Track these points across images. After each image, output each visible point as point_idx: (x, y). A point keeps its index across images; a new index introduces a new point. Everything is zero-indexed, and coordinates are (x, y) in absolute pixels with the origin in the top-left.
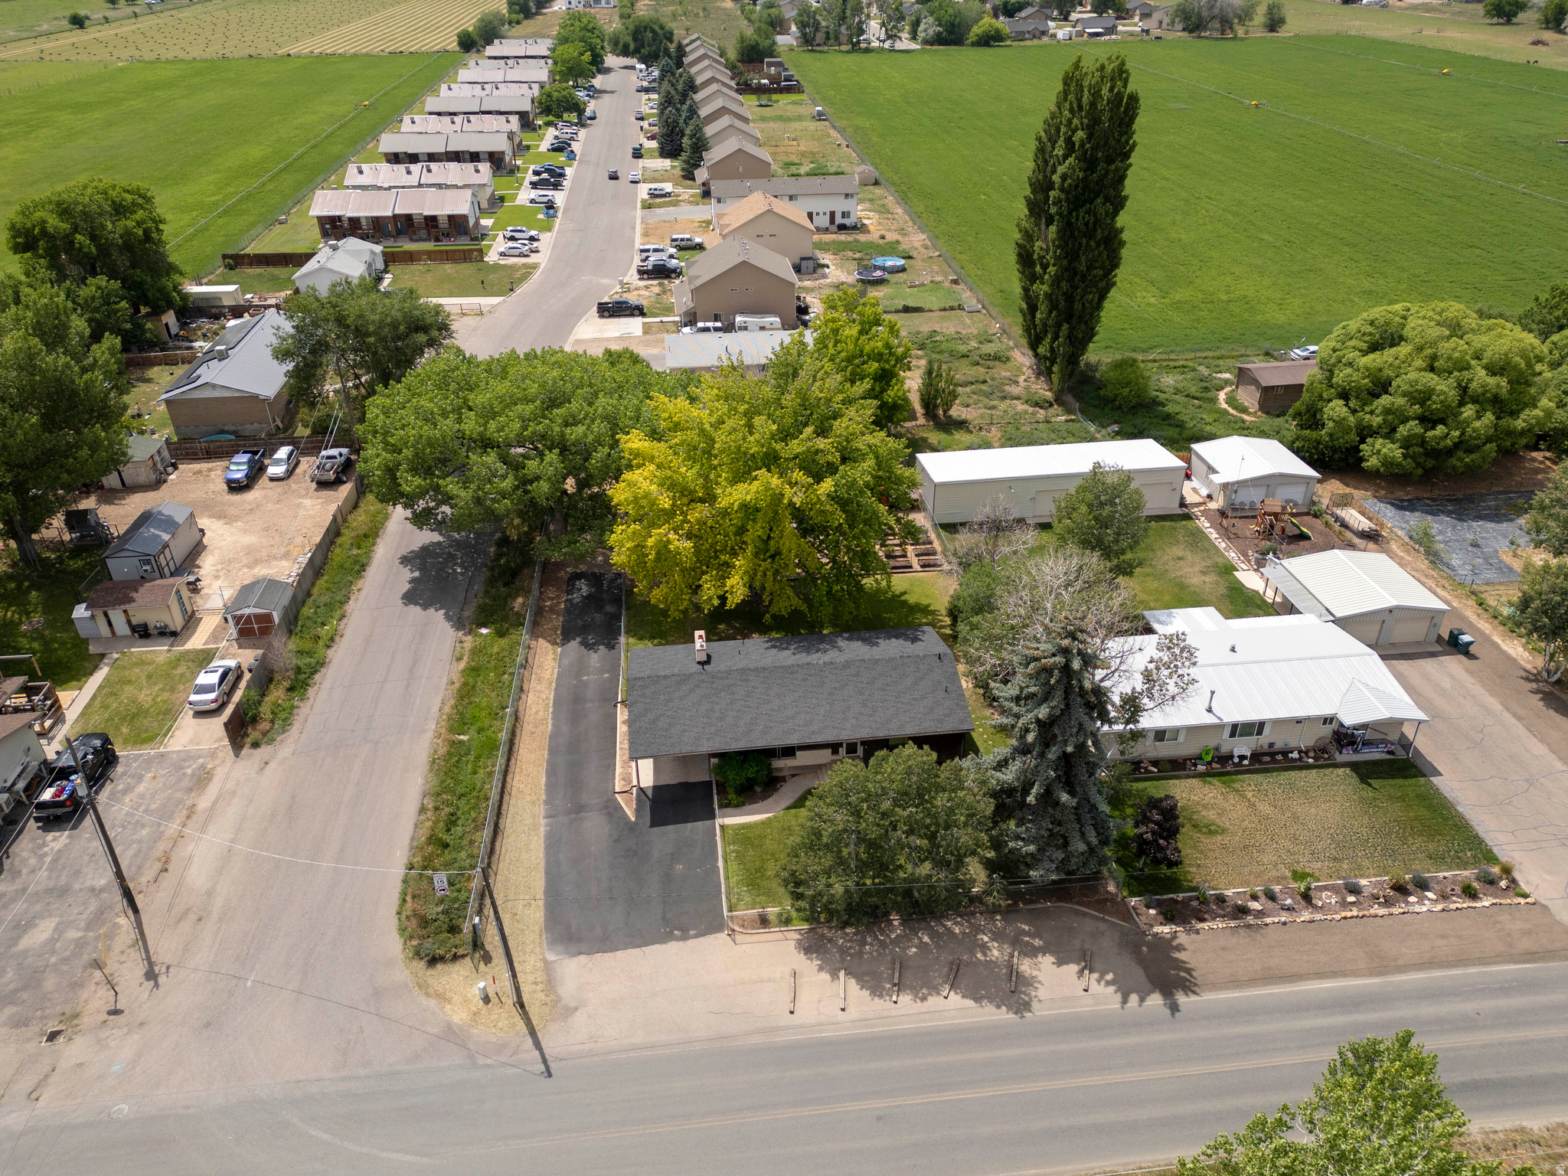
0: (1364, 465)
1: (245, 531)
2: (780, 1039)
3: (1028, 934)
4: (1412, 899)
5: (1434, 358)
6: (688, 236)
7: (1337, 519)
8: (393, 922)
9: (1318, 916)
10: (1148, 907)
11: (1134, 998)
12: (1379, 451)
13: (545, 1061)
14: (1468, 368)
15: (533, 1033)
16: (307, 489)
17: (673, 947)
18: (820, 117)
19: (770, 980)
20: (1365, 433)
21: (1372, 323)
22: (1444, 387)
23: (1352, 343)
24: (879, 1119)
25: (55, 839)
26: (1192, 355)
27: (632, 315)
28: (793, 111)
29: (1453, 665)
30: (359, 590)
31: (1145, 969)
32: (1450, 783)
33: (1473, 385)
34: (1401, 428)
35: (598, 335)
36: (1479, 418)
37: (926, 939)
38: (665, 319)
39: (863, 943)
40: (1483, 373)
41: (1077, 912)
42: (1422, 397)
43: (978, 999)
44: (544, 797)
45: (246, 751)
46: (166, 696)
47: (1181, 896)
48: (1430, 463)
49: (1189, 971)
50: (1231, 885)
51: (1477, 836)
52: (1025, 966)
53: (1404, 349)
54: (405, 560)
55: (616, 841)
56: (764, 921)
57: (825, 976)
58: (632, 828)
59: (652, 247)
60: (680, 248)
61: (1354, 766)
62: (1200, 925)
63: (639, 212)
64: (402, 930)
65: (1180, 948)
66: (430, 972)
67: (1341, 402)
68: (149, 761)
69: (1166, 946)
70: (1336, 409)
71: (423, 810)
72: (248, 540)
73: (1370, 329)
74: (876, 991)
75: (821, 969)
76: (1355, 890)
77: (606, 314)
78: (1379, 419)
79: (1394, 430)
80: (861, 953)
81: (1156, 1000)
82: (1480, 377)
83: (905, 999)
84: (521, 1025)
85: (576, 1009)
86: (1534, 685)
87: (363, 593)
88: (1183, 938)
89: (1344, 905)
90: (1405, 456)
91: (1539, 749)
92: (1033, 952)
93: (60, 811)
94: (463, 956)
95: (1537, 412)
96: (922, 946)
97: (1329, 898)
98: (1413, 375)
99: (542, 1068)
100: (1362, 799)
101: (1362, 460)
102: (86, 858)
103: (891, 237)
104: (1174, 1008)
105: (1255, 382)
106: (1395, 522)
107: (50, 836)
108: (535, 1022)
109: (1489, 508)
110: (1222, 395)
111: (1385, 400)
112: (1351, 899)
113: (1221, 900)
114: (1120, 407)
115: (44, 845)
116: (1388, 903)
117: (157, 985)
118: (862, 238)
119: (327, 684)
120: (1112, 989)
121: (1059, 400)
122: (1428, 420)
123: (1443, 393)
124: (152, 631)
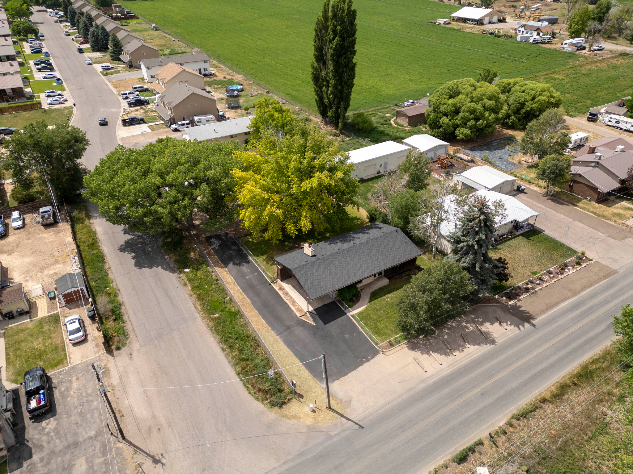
0: (458, 138)
1: (23, 256)
2: (430, 382)
3: (475, 318)
4: (566, 270)
5: (472, 98)
6: (140, 86)
7: (458, 158)
8: (250, 398)
9: (548, 284)
10: (502, 297)
11: (521, 326)
12: (462, 132)
13: (356, 424)
14: (482, 100)
15: (342, 416)
16: (40, 230)
17: (366, 365)
18: (155, 29)
19: (409, 364)
20: (455, 127)
21: (448, 89)
22: (479, 107)
23: (443, 96)
24: (482, 394)
25: (48, 424)
27: (140, 123)
28: (139, 27)
29: (521, 195)
30: (109, 268)
31: (516, 316)
32: (548, 232)
33: (487, 105)
34: (468, 123)
35: (130, 135)
36: (490, 115)
37: (447, 331)
38: (157, 123)
39: (429, 340)
40: (487, 100)
41: (484, 306)
42: (473, 111)
43: (479, 344)
44: (270, 328)
45: (115, 353)
46: (48, 342)
47: (508, 290)
48: (477, 134)
49: (528, 313)
50: (518, 282)
51: (567, 247)
52: (483, 328)
53: (462, 96)
54: (122, 249)
55: (314, 334)
56: (391, 345)
57: (425, 356)
58: (317, 327)
59: (128, 92)
60: (140, 91)
61: (521, 235)
62: (520, 298)
63: (103, 78)
64: (257, 399)
65: (520, 307)
66: (282, 410)
67: (445, 117)
68: (68, 372)
69: (515, 307)
70: (445, 120)
71: (223, 350)
72: (28, 260)
73: (448, 91)
74: (446, 354)
75: (422, 354)
76: (550, 273)
77: (127, 124)
78: (460, 121)
79: (466, 124)
80: (431, 344)
81: (527, 325)
82: (488, 103)
83: (456, 353)
84: (336, 415)
85: (350, 401)
86: (547, 198)
87: (113, 269)
88: (519, 304)
89: (551, 278)
90: (471, 132)
91: (562, 216)
92: (482, 323)
93: (43, 410)
94: (291, 399)
95: (503, 111)
96: (447, 334)
97: (545, 278)
98: (469, 105)
99: (358, 426)
100: (532, 244)
101: (456, 136)
102: (75, 426)
103: (228, 77)
104: (534, 325)
107: (44, 424)
108: (340, 412)
110: (392, 122)
111: (461, 114)
112: (552, 276)
113: (519, 288)
115: (44, 429)
116: (561, 274)
117: (163, 464)
118: (215, 78)
119: (130, 313)
120: (513, 326)
122: (477, 119)
123: (479, 109)
124: (15, 314)
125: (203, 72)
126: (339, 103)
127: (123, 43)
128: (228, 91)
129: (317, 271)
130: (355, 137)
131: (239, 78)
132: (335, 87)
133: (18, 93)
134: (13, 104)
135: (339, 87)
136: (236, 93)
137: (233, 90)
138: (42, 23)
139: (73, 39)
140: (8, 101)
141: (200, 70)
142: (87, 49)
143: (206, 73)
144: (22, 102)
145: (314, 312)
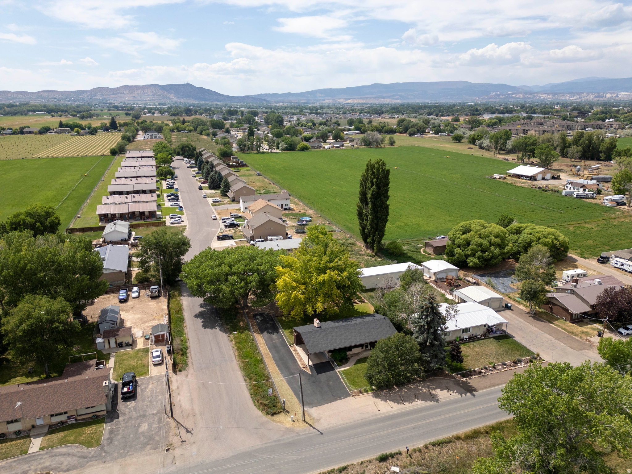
0: (469, 265)
1: (135, 314)
2: (379, 416)
3: (431, 385)
4: (519, 365)
5: (480, 234)
6: (236, 214)
7: (466, 280)
8: (255, 408)
9: (499, 371)
10: (458, 375)
11: (463, 395)
12: (472, 261)
13: (319, 431)
14: (489, 237)
15: (311, 426)
16: (148, 300)
17: (339, 402)
18: (259, 175)
19: (369, 405)
20: (467, 256)
21: (462, 227)
22: (485, 242)
23: (458, 232)
24: (414, 428)
25: (130, 404)
26: (409, 240)
27: (229, 239)
28: (247, 173)
29: (508, 312)
30: (186, 326)
31: (463, 388)
32: (517, 338)
33: (492, 241)
34: (477, 254)
35: (221, 246)
36: (495, 250)
37: (405, 390)
38: (241, 240)
39: (390, 394)
40: (494, 238)
41: (441, 379)
42: (480, 245)
43: (425, 401)
44: (280, 372)
45: (178, 373)
46: (140, 362)
47: (465, 372)
48: (486, 263)
49: (474, 387)
50: (475, 367)
51: (528, 349)
52: (433, 392)
53: (472, 233)
54: (197, 316)
55: (309, 379)
56: (361, 392)
57: (383, 402)
58: (312, 376)
59: (226, 218)
60: (235, 218)
61: (494, 338)
62: (472, 377)
63: (212, 207)
64: (259, 409)
65: (469, 383)
66: (273, 417)
67: (459, 248)
68: (148, 379)
69: (466, 383)
70: (458, 250)
71: (245, 380)
72: (137, 316)
73: (462, 228)
74: (399, 403)
75: (381, 401)
76: (505, 365)
77: (221, 239)
78: (470, 252)
79: (475, 255)
80: (390, 396)
81: (469, 394)
82: (493, 239)
83: (407, 404)
84: (307, 425)
85: (320, 419)
86: (529, 315)
87: (188, 327)
88: (469, 381)
89: (504, 368)
90: (479, 261)
91: (536, 329)
92: (434, 389)
93: (130, 395)
94: (281, 412)
95: (509, 247)
96: (405, 392)
97: (499, 367)
98: (476, 240)
99: (319, 433)
100: (499, 345)
101: (468, 264)
102: (146, 407)
103: (302, 211)
104: (474, 395)
105: (431, 246)
106: (481, 280)
107: (128, 403)
108: (310, 423)
109: (503, 274)
110: (422, 251)
111: (470, 247)
112: (505, 366)
113: (474, 371)
114: (395, 255)
115: (128, 406)
116: (513, 366)
117: (192, 434)
118: (293, 212)
119: (192, 353)
120: (457, 394)
121: (376, 255)
122: (483, 251)
123: (485, 243)
124: (124, 345)
125: (284, 207)
126: (374, 233)
127: (231, 184)
128: (299, 221)
129: (318, 336)
130: (385, 258)
131: (311, 212)
132: (372, 221)
133: (152, 214)
134: (148, 221)
135: (375, 221)
136: (305, 222)
137: (303, 221)
138: (179, 168)
139: (197, 180)
140: (144, 220)
141: (282, 205)
142: (206, 187)
143: (287, 207)
144: (154, 220)
145: (313, 366)
